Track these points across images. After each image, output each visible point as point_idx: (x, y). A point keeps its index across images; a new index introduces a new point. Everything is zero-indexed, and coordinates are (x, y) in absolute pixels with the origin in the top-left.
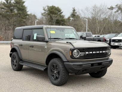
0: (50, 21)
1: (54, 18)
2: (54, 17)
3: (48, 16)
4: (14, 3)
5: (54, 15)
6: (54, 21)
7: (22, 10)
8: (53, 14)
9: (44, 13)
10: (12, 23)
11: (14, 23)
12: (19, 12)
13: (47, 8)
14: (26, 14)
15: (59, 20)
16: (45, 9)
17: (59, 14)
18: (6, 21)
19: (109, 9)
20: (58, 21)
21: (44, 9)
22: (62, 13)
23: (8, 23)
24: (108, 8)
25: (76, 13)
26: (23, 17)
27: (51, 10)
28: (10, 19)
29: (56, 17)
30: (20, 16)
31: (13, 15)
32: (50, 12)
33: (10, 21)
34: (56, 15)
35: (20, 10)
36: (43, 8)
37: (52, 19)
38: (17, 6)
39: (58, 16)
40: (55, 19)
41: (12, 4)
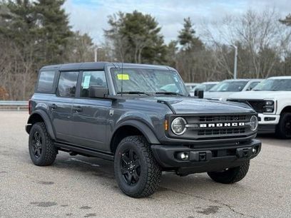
0: (128, 52)
1: (137, 44)
2: (138, 40)
3: (122, 38)
4: (36, 4)
5: (138, 36)
6: (138, 51)
7: (57, 20)
8: (135, 33)
9: (112, 31)
10: (31, 55)
11: (36, 55)
12: (48, 26)
13: (118, 17)
14: (66, 33)
15: (151, 48)
16: (114, 21)
17: (152, 34)
18: (14, 48)
19: (283, 22)
20: (148, 52)
21: (111, 22)
22: (158, 30)
23: (20, 54)
24: (280, 21)
25: (193, 32)
26: (59, 39)
27: (131, 24)
28: (25, 45)
29: (145, 41)
30: (50, 38)
31: (33, 33)
32: (126, 29)
33: (26, 49)
34: (144, 37)
35: (52, 21)
36: (108, 19)
37: (134, 46)
38: (43, 10)
39: (148, 37)
40: (140, 45)
41: (32, 7)
